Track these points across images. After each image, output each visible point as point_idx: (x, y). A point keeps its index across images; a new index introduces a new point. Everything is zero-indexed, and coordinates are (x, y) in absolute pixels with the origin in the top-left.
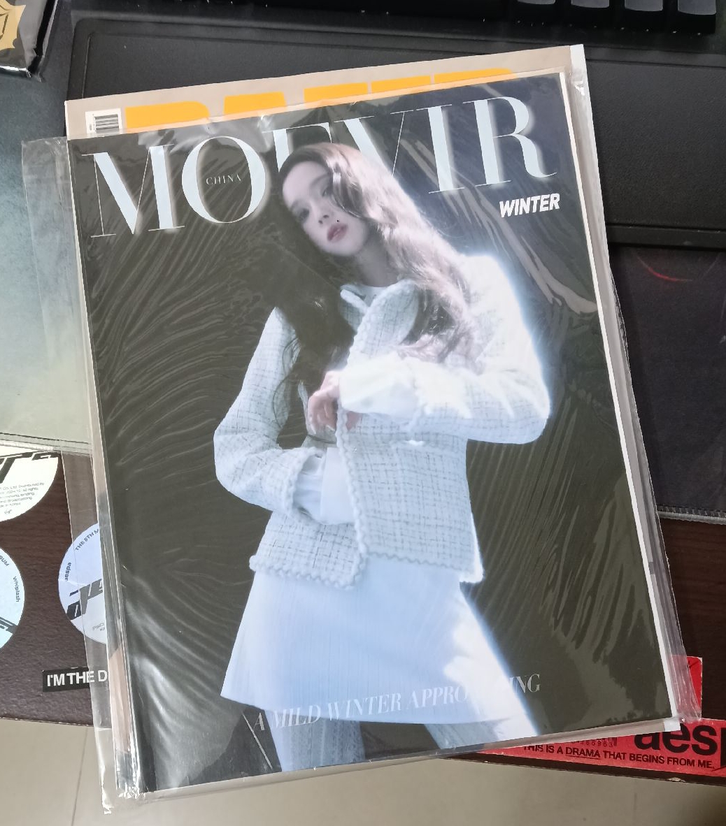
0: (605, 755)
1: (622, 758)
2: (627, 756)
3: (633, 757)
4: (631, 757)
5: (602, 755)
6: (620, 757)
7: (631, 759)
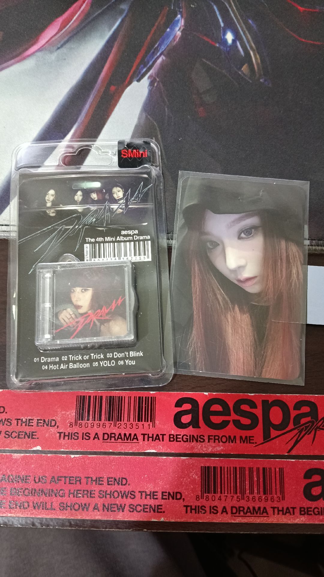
0: (274, 511)
1: (292, 512)
2: (297, 511)
3: (304, 511)
4: (301, 511)
5: (270, 511)
6: (289, 512)
7: (301, 514)
